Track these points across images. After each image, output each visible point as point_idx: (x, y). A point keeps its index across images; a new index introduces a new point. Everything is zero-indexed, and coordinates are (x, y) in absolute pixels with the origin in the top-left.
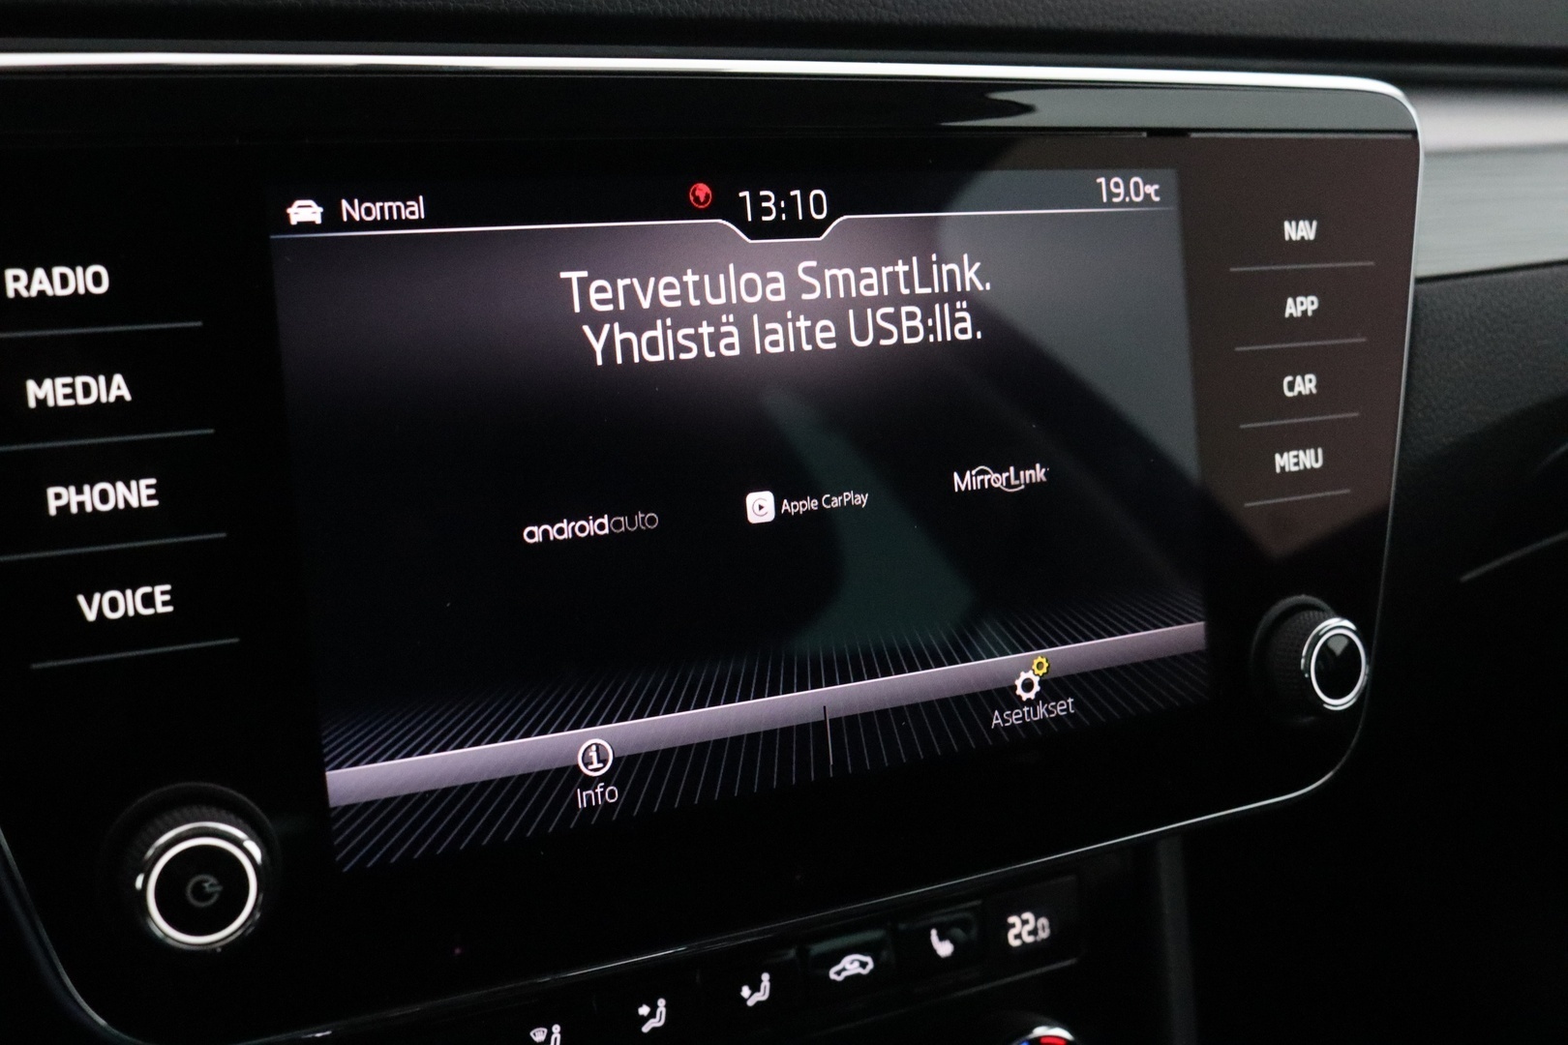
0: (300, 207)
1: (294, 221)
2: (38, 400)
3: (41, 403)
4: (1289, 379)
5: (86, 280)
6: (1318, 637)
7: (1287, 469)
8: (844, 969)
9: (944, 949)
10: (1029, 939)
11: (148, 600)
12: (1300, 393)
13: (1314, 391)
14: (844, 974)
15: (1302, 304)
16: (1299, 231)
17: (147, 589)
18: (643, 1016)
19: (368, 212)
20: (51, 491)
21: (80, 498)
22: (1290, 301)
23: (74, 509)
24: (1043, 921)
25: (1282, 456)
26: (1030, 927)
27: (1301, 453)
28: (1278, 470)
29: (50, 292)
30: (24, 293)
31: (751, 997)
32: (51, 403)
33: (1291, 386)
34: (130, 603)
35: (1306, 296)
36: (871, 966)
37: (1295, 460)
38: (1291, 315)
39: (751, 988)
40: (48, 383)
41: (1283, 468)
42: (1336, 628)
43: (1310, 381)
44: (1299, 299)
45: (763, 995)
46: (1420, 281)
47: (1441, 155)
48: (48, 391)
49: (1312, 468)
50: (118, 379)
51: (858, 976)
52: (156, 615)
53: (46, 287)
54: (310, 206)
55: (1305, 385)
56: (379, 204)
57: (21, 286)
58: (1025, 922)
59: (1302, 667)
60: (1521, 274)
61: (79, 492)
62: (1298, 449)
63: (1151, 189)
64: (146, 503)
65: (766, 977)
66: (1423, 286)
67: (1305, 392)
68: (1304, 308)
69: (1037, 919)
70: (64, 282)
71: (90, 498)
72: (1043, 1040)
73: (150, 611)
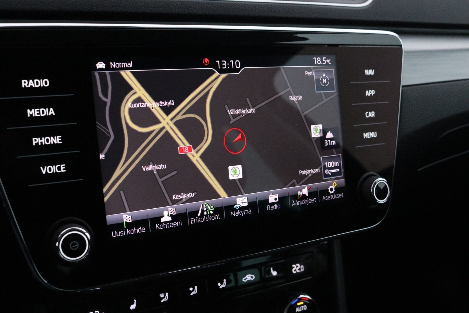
0: (99, 64)
1: (98, 68)
2: (30, 114)
3: (31, 115)
4: (367, 113)
5: (43, 83)
6: (375, 183)
7: (367, 137)
8: (247, 279)
9: (274, 273)
10: (298, 271)
11: (59, 169)
12: (370, 116)
13: (374, 116)
14: (247, 280)
15: (370, 92)
16: (370, 72)
17: (59, 166)
18: (191, 291)
19: (117, 65)
20: (34, 139)
21: (41, 141)
22: (367, 91)
23: (40, 144)
24: (302, 266)
25: (365, 134)
26: (298, 268)
27: (371, 133)
28: (364, 138)
29: (33, 86)
30: (27, 86)
31: (221, 286)
32: (34, 115)
33: (368, 115)
34: (54, 169)
35: (372, 90)
36: (254, 278)
37: (369, 135)
38: (367, 95)
39: (221, 283)
40: (33, 110)
41: (366, 137)
42: (381, 181)
43: (373, 113)
44: (370, 91)
45: (224, 285)
46: (403, 86)
47: (407, 52)
48: (33, 112)
49: (374, 137)
50: (51, 109)
51: (251, 280)
52: (61, 172)
53: (33, 85)
54: (102, 64)
55: (372, 114)
56: (120, 63)
57: (26, 84)
58: (297, 267)
59: (371, 191)
60: (431, 85)
61: (41, 139)
62: (370, 132)
63: (328, 61)
64: (59, 142)
65: (225, 280)
66: (404, 88)
67: (372, 116)
68: (371, 93)
69: (300, 266)
70: (37, 83)
71: (44, 141)
72: (302, 299)
73: (60, 171)
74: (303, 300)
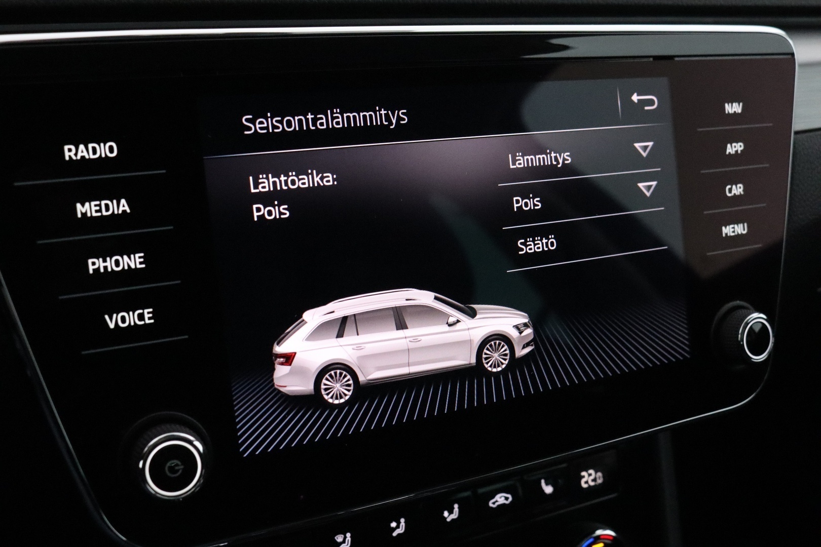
2: (82, 213)
3: (84, 214)
4: (729, 187)
5: (106, 150)
6: (747, 324)
7: (728, 235)
8: (497, 501)
9: (548, 490)
10: (592, 484)
11: (141, 317)
12: (735, 194)
13: (742, 193)
14: (497, 504)
15: (735, 147)
16: (733, 108)
17: (141, 311)
18: (393, 528)
20: (90, 261)
21: (105, 264)
22: (729, 146)
23: (102, 270)
24: (599, 474)
25: (726, 228)
26: (592, 477)
27: (736, 226)
28: (724, 235)
29: (87, 157)
30: (74, 158)
31: (449, 516)
32: (89, 215)
33: (730, 190)
34: (132, 318)
35: (737, 142)
36: (510, 499)
37: (733, 230)
38: (730, 153)
39: (448, 512)
40: (87, 204)
41: (726, 234)
42: (757, 318)
43: (740, 188)
44: (734, 144)
45: (455, 516)
46: (797, 133)
47: (803, 65)
48: (87, 209)
49: (742, 233)
50: (123, 201)
51: (504, 504)
52: (145, 324)
53: (85, 154)
55: (738, 190)
57: (72, 154)
58: (590, 475)
59: (739, 339)
61: (105, 261)
62: (734, 224)
64: (139, 266)
65: (456, 506)
66: (798, 136)
67: (738, 193)
68: (736, 149)
69: (596, 472)
70: (95, 152)
71: (110, 264)
72: (602, 537)
73: (142, 323)
74: (604, 539)
